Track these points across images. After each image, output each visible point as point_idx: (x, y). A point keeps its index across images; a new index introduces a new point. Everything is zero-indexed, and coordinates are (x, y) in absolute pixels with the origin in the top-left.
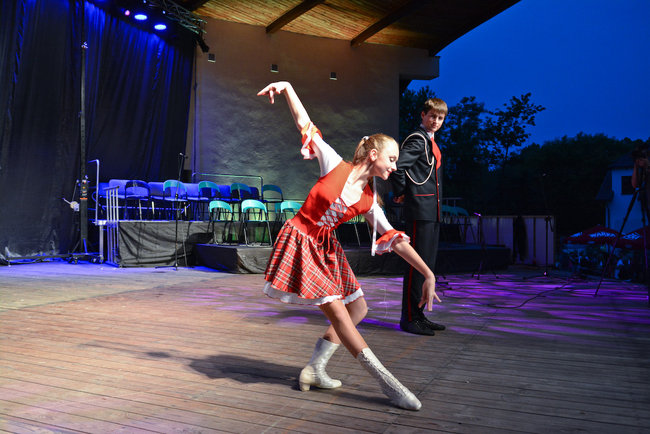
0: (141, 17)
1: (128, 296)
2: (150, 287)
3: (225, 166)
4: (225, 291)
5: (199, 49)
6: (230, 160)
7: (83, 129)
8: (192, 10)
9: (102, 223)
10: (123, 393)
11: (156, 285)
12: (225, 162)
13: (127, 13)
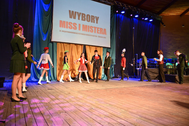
0: (146, 19)
1: (147, 86)
2: (152, 85)
3: (169, 54)
4: (173, 87)
5: (161, 24)
6: (171, 52)
7: (133, 47)
8: (159, 15)
9: (138, 69)
10: (153, 110)
11: (153, 84)
12: (169, 53)
13: (143, 19)
